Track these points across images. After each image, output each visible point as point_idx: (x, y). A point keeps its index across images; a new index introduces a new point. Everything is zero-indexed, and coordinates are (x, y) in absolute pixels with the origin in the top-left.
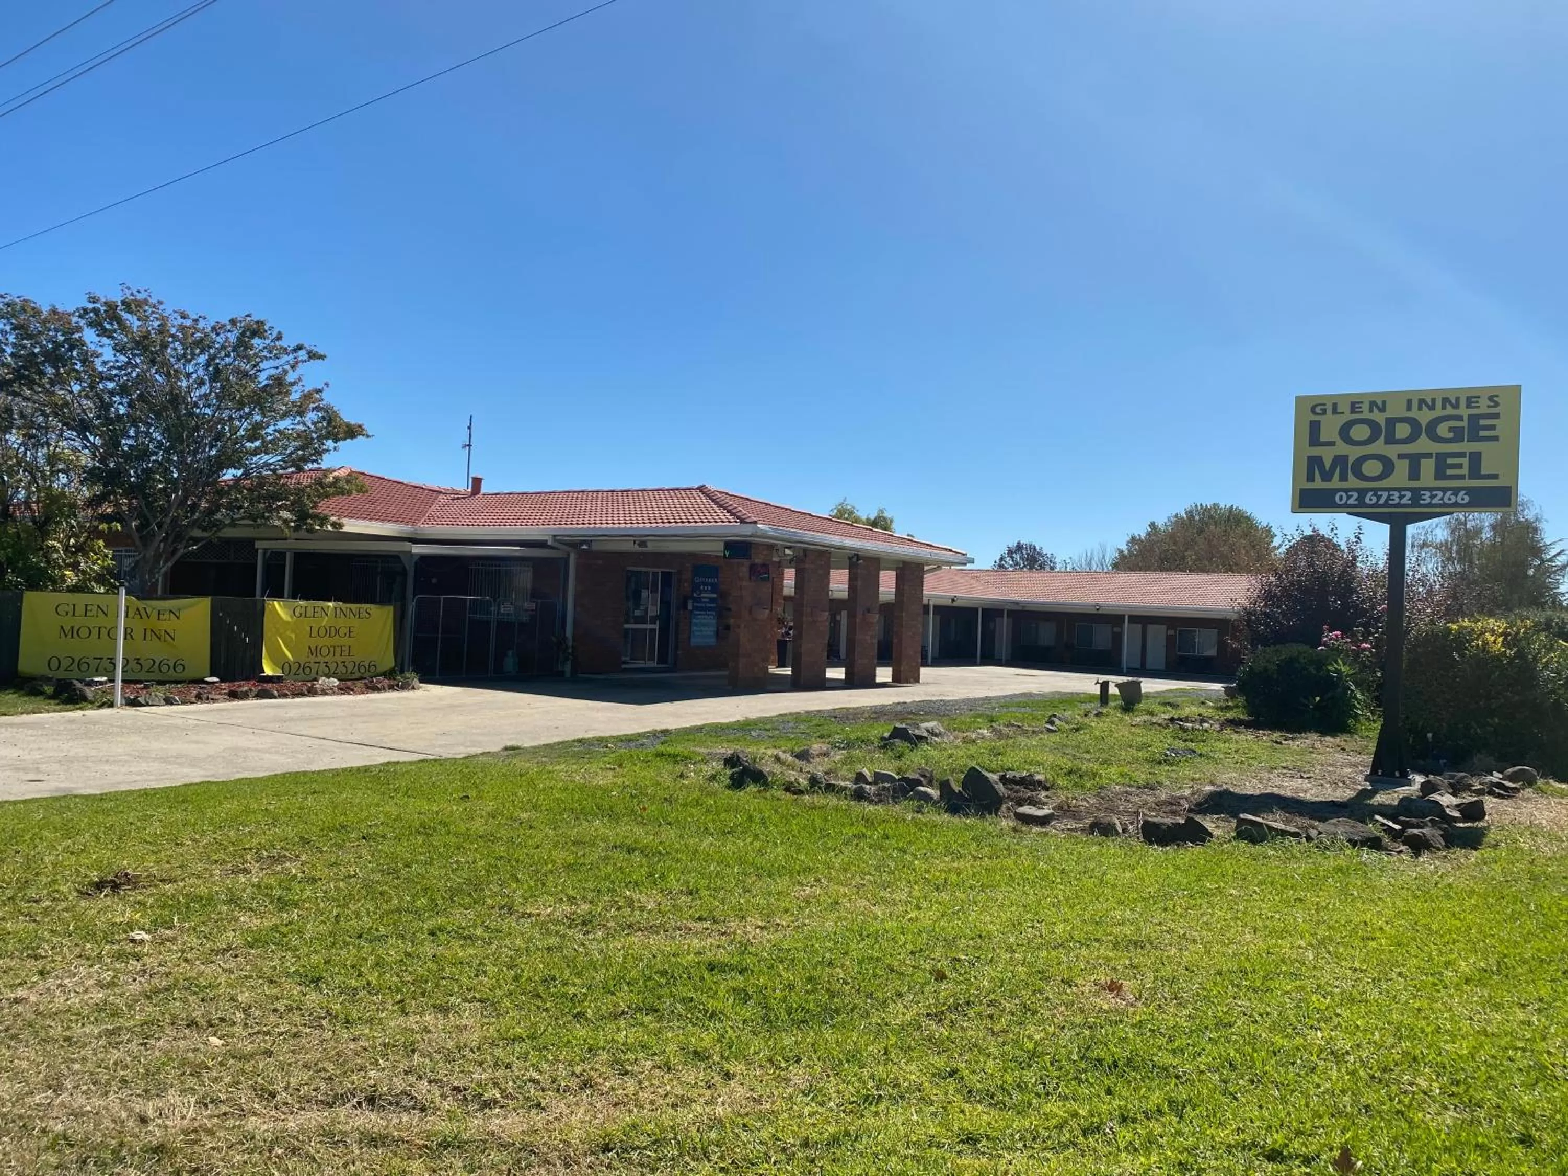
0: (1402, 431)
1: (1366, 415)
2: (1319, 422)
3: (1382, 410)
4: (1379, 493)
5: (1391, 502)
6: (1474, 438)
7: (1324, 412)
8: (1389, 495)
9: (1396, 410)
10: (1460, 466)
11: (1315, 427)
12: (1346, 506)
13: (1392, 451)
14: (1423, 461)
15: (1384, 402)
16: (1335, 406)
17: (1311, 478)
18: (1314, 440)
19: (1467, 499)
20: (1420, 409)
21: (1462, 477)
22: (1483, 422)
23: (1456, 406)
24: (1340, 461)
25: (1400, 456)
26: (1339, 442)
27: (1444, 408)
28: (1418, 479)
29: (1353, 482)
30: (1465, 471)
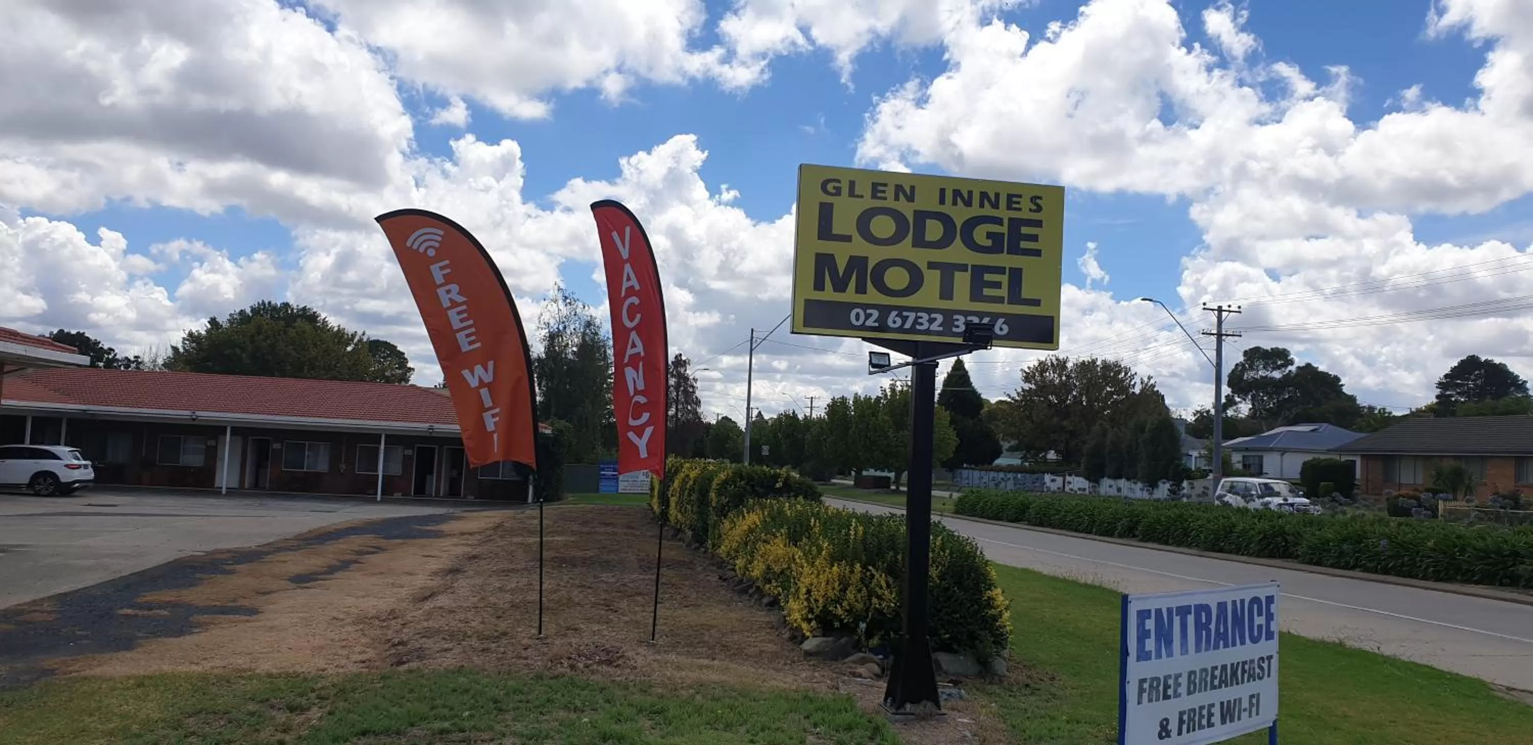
0: (934, 230)
1: (890, 203)
2: (831, 205)
3: (911, 198)
4: (905, 314)
5: (918, 327)
6: (1014, 250)
7: (838, 192)
8: (917, 318)
9: (927, 201)
10: (998, 285)
11: (826, 212)
12: (863, 328)
13: (920, 257)
14: (957, 274)
15: (913, 188)
16: (852, 184)
17: (819, 285)
18: (825, 231)
19: (1006, 328)
20: (955, 203)
21: (1000, 300)
22: (1025, 230)
23: (995, 206)
24: (857, 263)
25: (932, 265)
26: (856, 237)
27: (982, 205)
28: (950, 298)
29: (873, 296)
30: (1003, 292)
